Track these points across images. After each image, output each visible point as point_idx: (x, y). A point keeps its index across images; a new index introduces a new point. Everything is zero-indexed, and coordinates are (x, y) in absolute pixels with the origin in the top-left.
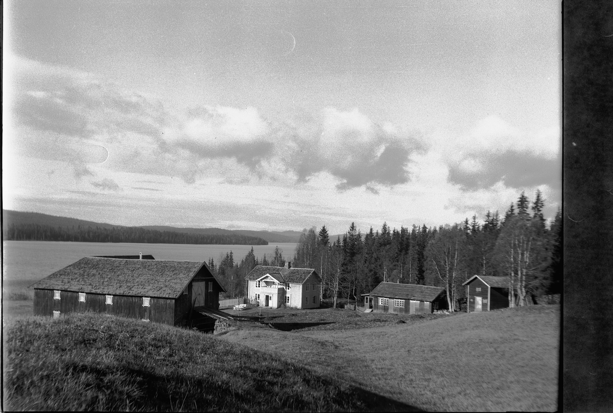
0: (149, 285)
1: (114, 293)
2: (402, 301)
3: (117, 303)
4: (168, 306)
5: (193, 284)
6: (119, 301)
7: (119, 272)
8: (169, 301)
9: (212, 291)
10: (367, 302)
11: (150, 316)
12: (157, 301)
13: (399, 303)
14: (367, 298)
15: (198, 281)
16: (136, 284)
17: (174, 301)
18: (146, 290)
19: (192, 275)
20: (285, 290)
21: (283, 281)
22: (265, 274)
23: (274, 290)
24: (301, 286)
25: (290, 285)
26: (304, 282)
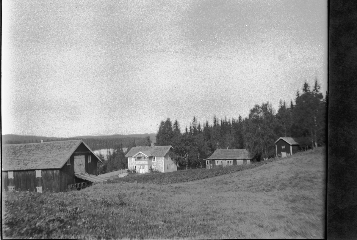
0: (40, 161)
1: (13, 170)
2: (231, 161)
3: (17, 177)
4: (55, 175)
5: (75, 157)
6: (18, 175)
7: (19, 154)
8: (55, 171)
9: (91, 162)
10: (208, 164)
11: (42, 184)
12: (47, 172)
13: (230, 162)
14: (208, 162)
15: (78, 155)
16: (31, 161)
17: (59, 171)
18: (38, 164)
19: (73, 150)
20: (152, 161)
21: (151, 156)
22: (138, 152)
23: (145, 162)
24: (163, 158)
25: (156, 158)
26: (165, 154)
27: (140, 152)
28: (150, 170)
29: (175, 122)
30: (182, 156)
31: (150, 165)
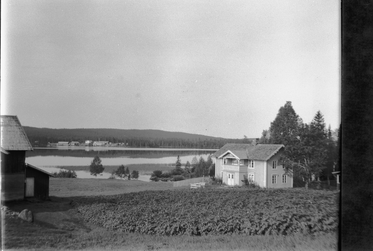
10: (339, 181)
14: (339, 176)
20: (249, 167)
21: (247, 158)
22: (227, 151)
23: (235, 167)
24: (265, 164)
25: (254, 163)
26: (268, 158)
27: (229, 151)
28: (242, 181)
29: (317, 113)
30: (299, 164)
31: (245, 174)
